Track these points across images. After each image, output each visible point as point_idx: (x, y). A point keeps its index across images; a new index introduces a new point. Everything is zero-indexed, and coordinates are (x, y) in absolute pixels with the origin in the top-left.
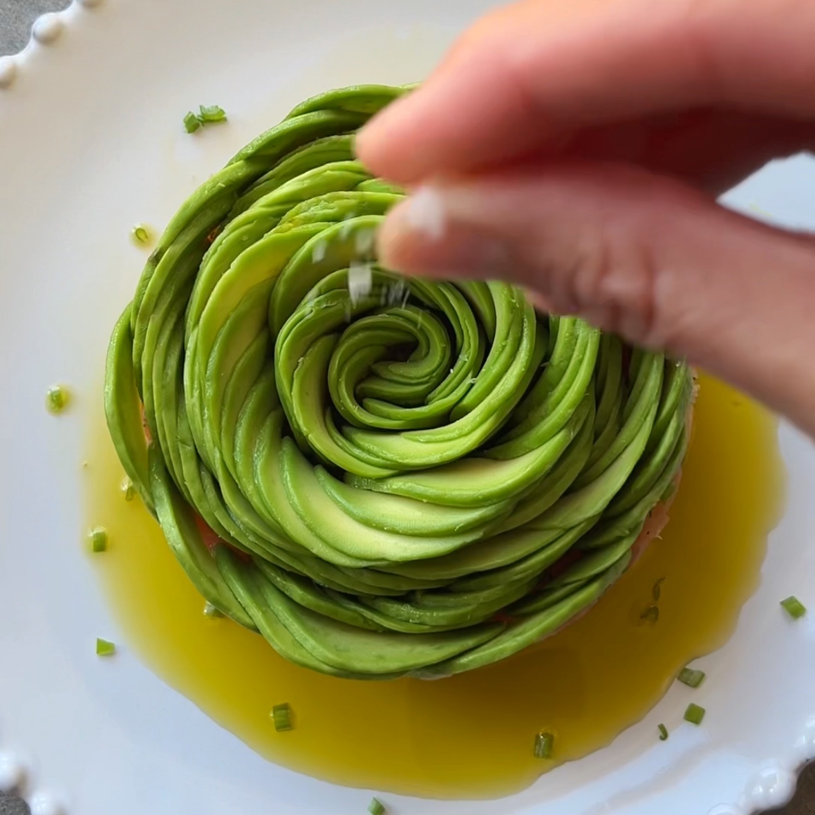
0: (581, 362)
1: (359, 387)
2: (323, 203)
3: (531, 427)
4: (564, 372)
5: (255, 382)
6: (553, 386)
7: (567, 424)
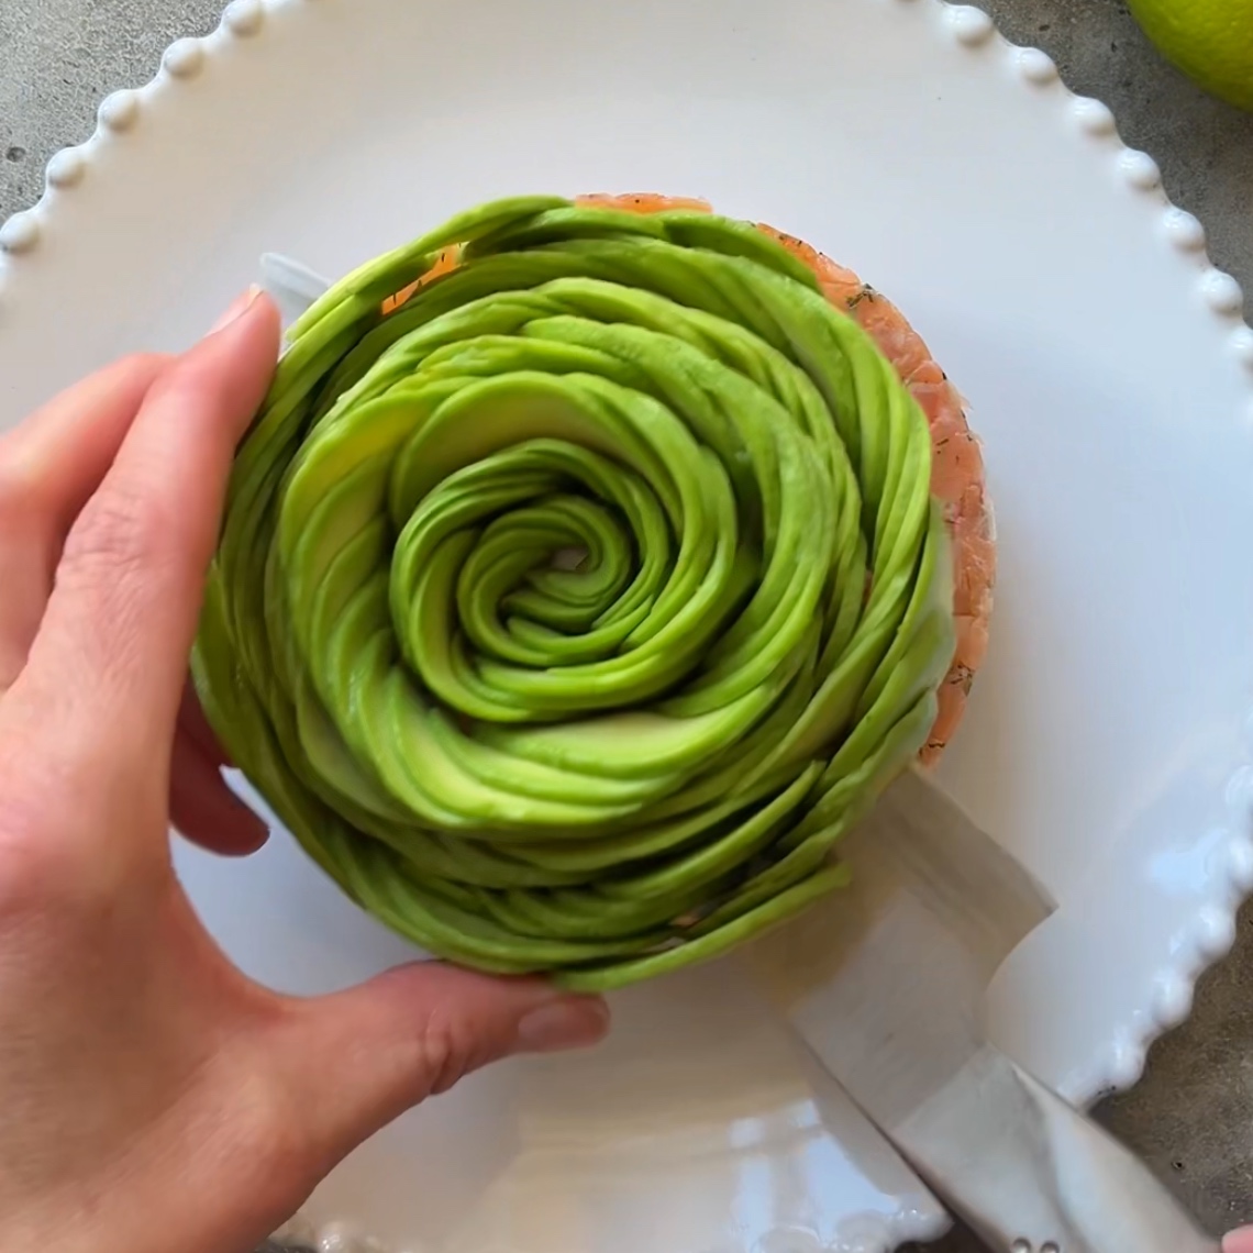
0: (796, 599)
1: (505, 601)
2: (472, 351)
3: (719, 679)
4: (773, 609)
5: (364, 583)
6: (756, 627)
7: (768, 680)
